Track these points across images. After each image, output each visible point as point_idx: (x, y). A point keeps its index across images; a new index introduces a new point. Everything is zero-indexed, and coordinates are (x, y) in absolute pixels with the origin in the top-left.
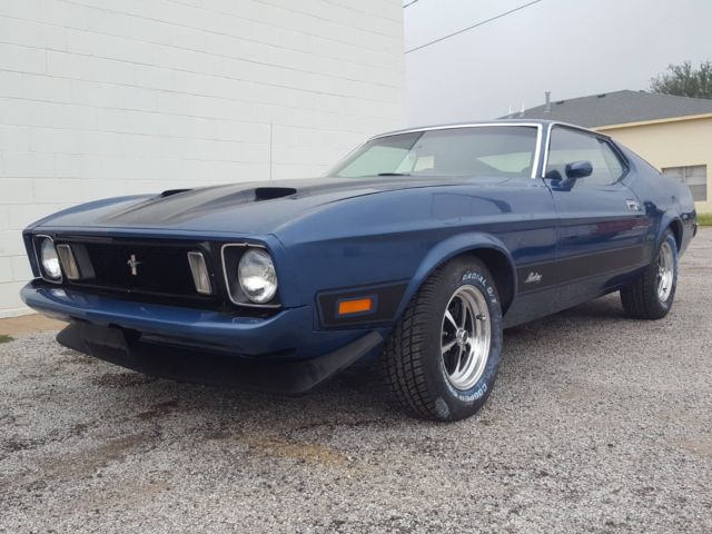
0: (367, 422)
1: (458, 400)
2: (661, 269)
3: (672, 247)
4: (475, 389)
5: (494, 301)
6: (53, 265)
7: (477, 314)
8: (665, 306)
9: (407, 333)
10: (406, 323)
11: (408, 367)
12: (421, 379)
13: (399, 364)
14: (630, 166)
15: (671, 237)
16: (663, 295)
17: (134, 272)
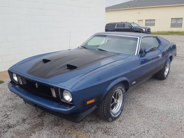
0: (93, 120)
1: (114, 117)
2: (166, 68)
3: (169, 62)
4: (118, 112)
5: (124, 91)
6: (16, 78)
7: (120, 94)
8: (166, 77)
9: (103, 104)
10: (103, 101)
11: (103, 111)
12: (106, 114)
13: (101, 110)
14: (161, 43)
15: (169, 60)
16: (166, 74)
17: (37, 87)
